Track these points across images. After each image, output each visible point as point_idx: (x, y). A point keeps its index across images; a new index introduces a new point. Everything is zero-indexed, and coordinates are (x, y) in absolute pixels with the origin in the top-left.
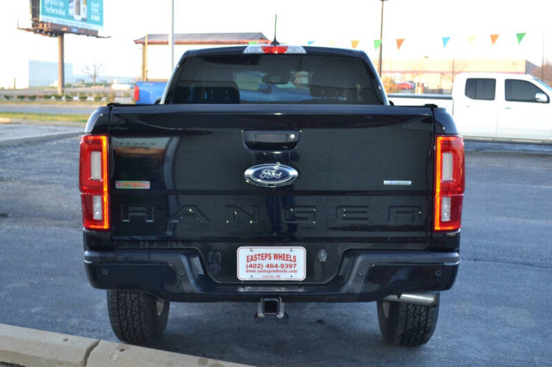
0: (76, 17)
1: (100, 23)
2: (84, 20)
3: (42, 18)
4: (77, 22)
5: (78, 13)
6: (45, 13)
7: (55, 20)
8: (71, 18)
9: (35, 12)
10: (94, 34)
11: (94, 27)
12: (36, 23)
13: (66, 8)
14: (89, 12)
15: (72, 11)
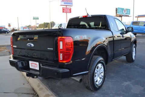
0: (124, 13)
1: (129, 14)
2: (126, 13)
3: (118, 14)
4: (125, 14)
5: (125, 12)
6: (118, 13)
7: (120, 14)
8: (123, 13)
9: (116, 13)
10: (128, 16)
11: (128, 15)
12: (116, 15)
13: (122, 12)
14: (127, 12)
15: (124, 12)
